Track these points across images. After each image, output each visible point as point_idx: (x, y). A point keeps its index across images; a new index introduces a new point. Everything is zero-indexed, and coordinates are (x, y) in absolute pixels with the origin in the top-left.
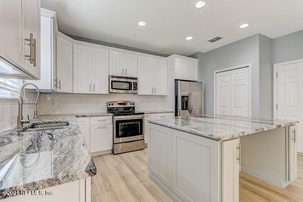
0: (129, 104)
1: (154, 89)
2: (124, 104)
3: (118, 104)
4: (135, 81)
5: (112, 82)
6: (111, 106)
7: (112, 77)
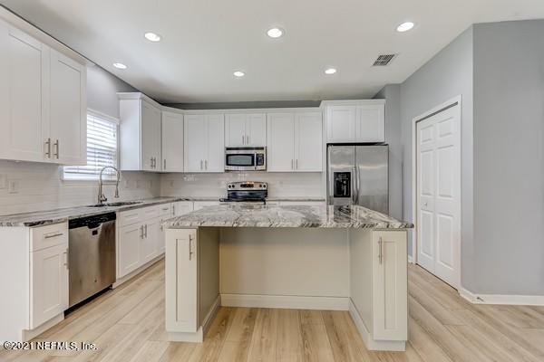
0: (258, 185)
1: (295, 163)
2: (250, 186)
3: (242, 186)
4: (260, 152)
5: (228, 156)
6: (232, 189)
7: (228, 149)
